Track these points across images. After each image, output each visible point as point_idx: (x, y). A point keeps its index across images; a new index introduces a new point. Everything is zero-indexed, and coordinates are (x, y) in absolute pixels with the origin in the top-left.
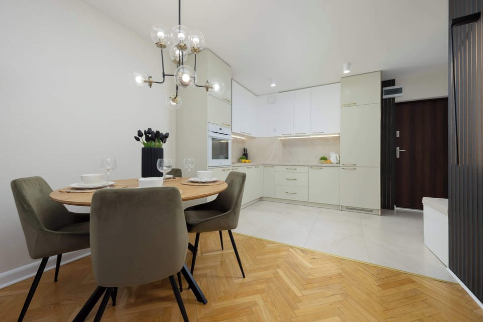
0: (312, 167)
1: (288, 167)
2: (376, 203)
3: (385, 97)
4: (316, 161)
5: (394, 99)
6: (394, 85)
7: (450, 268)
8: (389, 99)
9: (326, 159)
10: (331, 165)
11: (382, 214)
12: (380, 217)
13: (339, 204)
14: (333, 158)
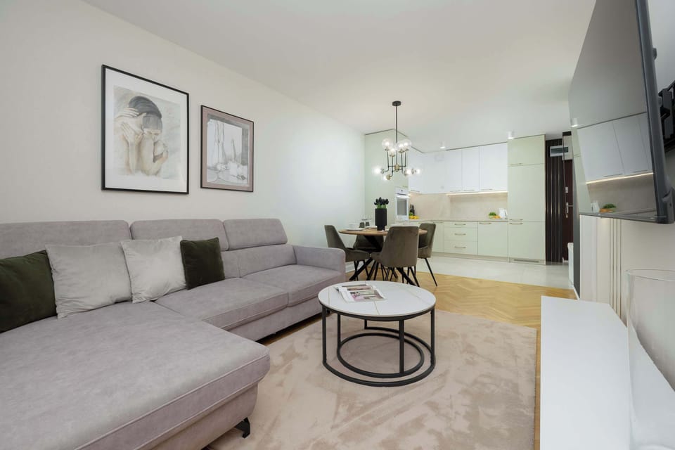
0: (481, 222)
1: (457, 223)
2: (542, 254)
3: (552, 155)
4: (485, 217)
5: (561, 157)
6: (561, 144)
7: (575, 285)
8: (557, 157)
9: (495, 215)
10: (500, 220)
11: (547, 264)
12: (545, 266)
13: (506, 256)
14: (502, 214)
